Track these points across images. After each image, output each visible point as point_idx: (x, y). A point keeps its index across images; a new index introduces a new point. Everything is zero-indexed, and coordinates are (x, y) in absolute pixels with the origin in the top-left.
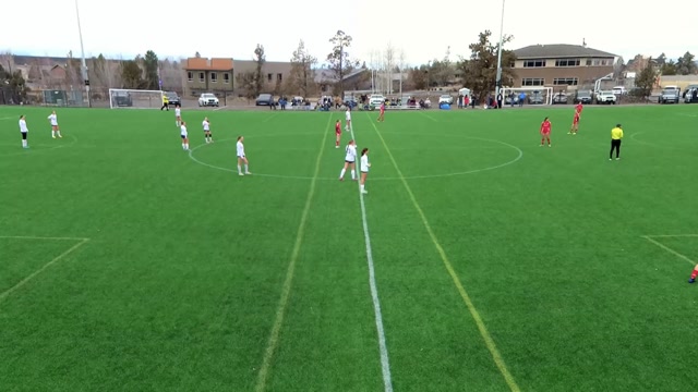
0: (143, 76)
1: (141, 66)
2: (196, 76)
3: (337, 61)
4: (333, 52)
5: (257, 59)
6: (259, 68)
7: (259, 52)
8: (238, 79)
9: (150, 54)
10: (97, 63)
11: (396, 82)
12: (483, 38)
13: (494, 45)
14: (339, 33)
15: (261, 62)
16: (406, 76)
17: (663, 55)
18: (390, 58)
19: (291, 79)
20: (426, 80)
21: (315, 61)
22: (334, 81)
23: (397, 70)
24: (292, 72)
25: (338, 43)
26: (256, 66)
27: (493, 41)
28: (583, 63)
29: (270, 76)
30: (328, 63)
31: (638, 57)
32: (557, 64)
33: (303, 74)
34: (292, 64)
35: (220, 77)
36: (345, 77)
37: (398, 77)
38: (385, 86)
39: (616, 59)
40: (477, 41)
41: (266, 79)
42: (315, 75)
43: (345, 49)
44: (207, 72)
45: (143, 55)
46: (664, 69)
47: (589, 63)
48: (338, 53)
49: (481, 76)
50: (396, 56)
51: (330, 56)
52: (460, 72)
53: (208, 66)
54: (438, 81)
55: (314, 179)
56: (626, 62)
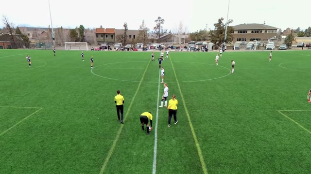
0: (78, 36)
1: (78, 32)
2: (100, 36)
3: (158, 30)
4: (156, 26)
5: (124, 29)
6: (125, 33)
7: (125, 26)
8: (116, 37)
9: (82, 26)
10: (60, 30)
11: (183, 39)
12: (220, 21)
13: (224, 24)
14: (159, 18)
15: (126, 30)
16: (188, 36)
17: (299, 28)
18: (181, 28)
19: (139, 37)
20: (196, 38)
21: (148, 30)
22: (156, 38)
23: (184, 34)
24: (139, 34)
25: (158, 22)
26: (124, 32)
27: (224, 22)
28: (263, 32)
29: (130, 36)
30: (154, 31)
31: (288, 29)
32: (252, 32)
33: (143, 35)
34: (139, 31)
35: (109, 37)
36: (161, 37)
37: (184, 37)
38: (178, 41)
39: (278, 30)
40: (217, 22)
41: (128, 38)
42: (149, 36)
43: (161, 25)
44: (104, 34)
45: (79, 27)
46: (299, 34)
47: (266, 32)
48: (158, 26)
49: (218, 37)
50: (183, 28)
51: (155, 28)
52: (209, 35)
53: (105, 32)
54: (201, 39)
55: (141, 82)
56: (282, 31)
